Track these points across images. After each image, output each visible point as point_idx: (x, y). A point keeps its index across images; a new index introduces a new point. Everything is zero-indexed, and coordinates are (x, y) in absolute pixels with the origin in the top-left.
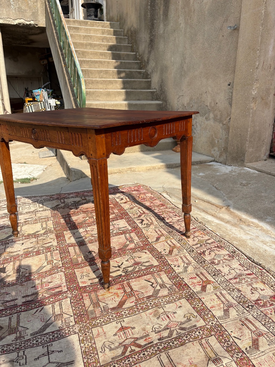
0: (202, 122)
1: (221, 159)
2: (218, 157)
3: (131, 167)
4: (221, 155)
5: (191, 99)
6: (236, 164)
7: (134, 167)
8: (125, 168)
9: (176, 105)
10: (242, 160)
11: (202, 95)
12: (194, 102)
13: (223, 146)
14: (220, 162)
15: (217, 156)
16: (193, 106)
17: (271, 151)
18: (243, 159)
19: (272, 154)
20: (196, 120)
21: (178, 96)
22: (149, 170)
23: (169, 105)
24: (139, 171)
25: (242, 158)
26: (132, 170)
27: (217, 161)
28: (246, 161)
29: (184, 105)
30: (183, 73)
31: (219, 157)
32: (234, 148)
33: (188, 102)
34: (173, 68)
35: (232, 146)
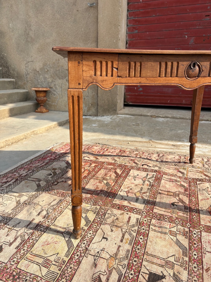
0: (62, 84)
1: (90, 113)
2: (86, 112)
3: (33, 130)
4: (89, 109)
5: (45, 65)
6: (108, 114)
7: (36, 129)
8: (29, 132)
9: (24, 70)
10: (114, 110)
11: (59, 60)
12: (49, 67)
13: (90, 102)
14: (89, 115)
15: (85, 110)
16: (48, 71)
17: (124, 102)
18: (116, 109)
19: (125, 103)
20: (54, 83)
21: (25, 62)
22: (47, 130)
23: (14, 70)
24: (41, 133)
25: (114, 108)
26: (35, 133)
27: (86, 115)
28: (118, 110)
29: (36, 70)
30: (29, 39)
31: (88, 111)
32: (104, 102)
33: (42, 66)
34: (13, 34)
35: (103, 100)
